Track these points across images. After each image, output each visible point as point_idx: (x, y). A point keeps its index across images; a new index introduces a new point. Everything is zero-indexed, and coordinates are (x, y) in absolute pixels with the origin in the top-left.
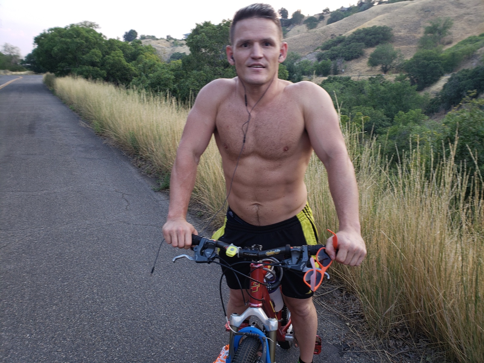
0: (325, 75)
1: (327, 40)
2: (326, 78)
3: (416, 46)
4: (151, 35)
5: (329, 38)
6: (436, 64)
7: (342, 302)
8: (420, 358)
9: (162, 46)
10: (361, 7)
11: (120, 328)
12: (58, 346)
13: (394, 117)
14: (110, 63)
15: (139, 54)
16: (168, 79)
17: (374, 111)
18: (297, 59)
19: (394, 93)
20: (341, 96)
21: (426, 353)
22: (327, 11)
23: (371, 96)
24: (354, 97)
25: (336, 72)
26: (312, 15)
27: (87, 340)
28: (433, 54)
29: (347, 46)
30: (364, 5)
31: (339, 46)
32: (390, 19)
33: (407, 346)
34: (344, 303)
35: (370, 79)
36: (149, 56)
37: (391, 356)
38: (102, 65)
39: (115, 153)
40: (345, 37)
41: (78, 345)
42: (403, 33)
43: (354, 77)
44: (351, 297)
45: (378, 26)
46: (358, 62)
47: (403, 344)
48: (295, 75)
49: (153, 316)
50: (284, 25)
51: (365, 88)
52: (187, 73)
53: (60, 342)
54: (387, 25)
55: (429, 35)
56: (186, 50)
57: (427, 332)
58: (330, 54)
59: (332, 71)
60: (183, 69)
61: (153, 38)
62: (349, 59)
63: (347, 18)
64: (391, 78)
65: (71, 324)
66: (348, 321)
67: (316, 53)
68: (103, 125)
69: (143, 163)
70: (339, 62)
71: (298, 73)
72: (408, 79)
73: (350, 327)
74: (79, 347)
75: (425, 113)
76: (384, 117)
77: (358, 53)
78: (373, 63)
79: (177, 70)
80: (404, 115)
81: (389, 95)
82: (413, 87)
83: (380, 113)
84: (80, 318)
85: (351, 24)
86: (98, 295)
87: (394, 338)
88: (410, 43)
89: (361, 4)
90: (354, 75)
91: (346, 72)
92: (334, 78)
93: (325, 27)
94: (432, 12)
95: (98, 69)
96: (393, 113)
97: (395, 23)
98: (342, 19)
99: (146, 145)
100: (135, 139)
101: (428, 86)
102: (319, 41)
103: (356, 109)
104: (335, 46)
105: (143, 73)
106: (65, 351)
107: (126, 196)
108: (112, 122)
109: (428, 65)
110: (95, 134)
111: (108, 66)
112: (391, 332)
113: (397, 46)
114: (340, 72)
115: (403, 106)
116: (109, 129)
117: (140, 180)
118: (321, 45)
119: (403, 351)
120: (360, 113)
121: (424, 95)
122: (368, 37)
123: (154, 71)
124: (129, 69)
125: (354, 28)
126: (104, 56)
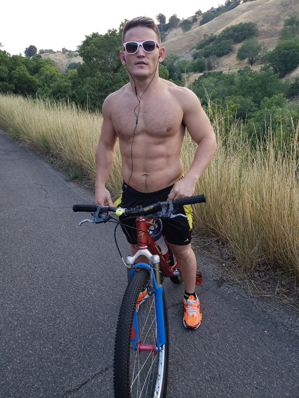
0: (201, 72)
1: (201, 41)
2: (202, 74)
3: (278, 38)
4: (48, 49)
5: (203, 38)
6: (295, 53)
7: (219, 250)
8: (277, 283)
9: (60, 58)
10: (229, 6)
11: (52, 284)
12: (7, 300)
13: (260, 103)
14: (16, 77)
15: (40, 67)
16: (67, 86)
17: (243, 99)
18: (176, 59)
19: (260, 82)
20: (216, 89)
21: (281, 279)
22: (199, 13)
23: (241, 86)
24: (226, 89)
25: (210, 68)
26: (186, 18)
27: (28, 294)
28: (292, 44)
29: (218, 44)
30: (231, 5)
31: (211, 45)
32: (254, 15)
33: (267, 275)
34: (221, 250)
35: (239, 71)
36: (49, 68)
37: (256, 284)
38: (10, 80)
39: (31, 154)
40: (216, 35)
41: (22, 298)
42: (266, 27)
43: (226, 71)
44: (225, 245)
45: (244, 23)
46: (228, 57)
47: (265, 274)
48: (175, 73)
49: (75, 273)
50: (162, 29)
51: (235, 80)
52: (82, 80)
53: (9, 297)
54: (252, 21)
55: (288, 27)
56: (80, 60)
57: (282, 264)
58: (204, 53)
59: (206, 67)
60: (79, 77)
61: (51, 51)
62: (220, 55)
63: (216, 18)
64: (256, 68)
65: (15, 285)
66: (223, 263)
67: (192, 52)
68: (17, 131)
69: (55, 159)
70: (211, 59)
71: (178, 72)
72: (272, 68)
73: (225, 267)
74: (23, 300)
75: (287, 97)
76: (252, 104)
77: (228, 50)
78: (241, 57)
79: (74, 79)
80: (269, 100)
81: (256, 84)
82: (276, 75)
83: (249, 100)
84: (20, 279)
85: (220, 23)
86: (31, 263)
87: (258, 271)
88: (272, 36)
89: (228, 4)
90: (225, 69)
91: (218, 67)
92: (208, 74)
93: (198, 28)
94: (290, 6)
95: (7, 83)
96: (260, 99)
97: (259, 19)
98: (212, 19)
99: (55, 144)
100: (46, 140)
101: (289, 73)
102: (193, 42)
103: (229, 98)
104: (207, 45)
105: (45, 84)
106: (13, 303)
107: (44, 187)
108: (25, 127)
109: (288, 54)
110: (12, 139)
111: (15, 80)
112: (256, 267)
113: (261, 40)
114: (213, 68)
115: (267, 93)
116: (23, 134)
117: (54, 173)
118: (196, 45)
119: (264, 279)
120: (232, 102)
121: (286, 81)
122: (236, 34)
123: (55, 81)
124: (33, 81)
125: (224, 27)
126: (10, 71)
